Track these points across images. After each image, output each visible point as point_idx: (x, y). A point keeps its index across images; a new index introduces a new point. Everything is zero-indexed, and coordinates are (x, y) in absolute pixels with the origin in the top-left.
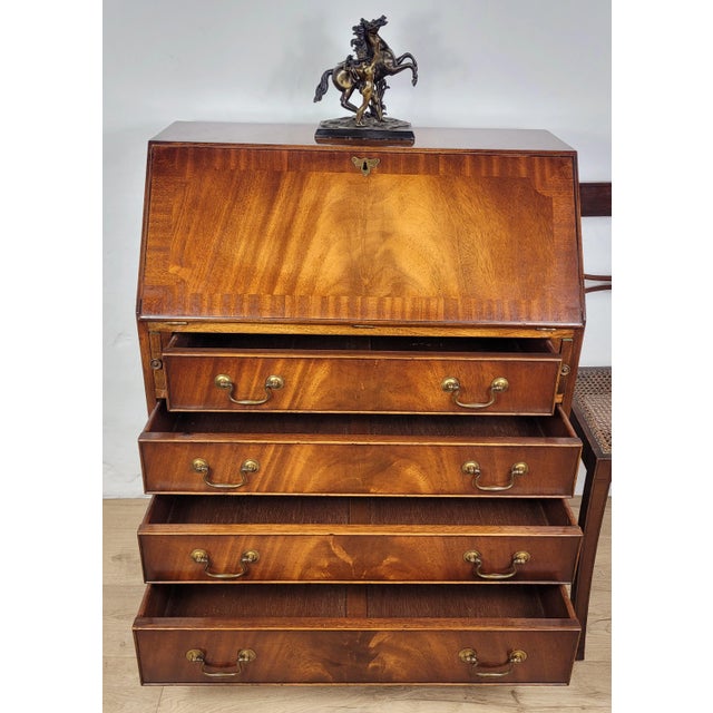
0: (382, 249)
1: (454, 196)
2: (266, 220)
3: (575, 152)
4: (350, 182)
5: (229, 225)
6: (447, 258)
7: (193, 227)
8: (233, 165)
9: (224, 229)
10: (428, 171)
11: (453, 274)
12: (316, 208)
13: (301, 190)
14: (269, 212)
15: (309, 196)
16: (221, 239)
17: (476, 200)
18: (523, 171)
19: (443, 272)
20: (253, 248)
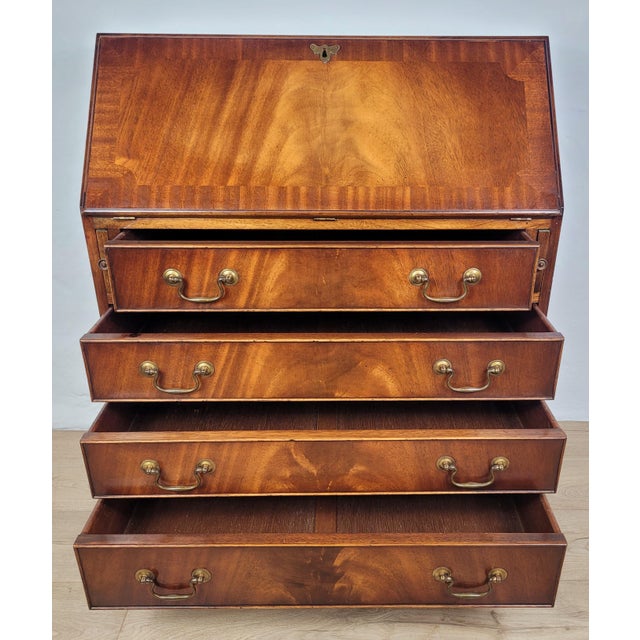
0: (343, 137)
1: (419, 82)
2: (219, 110)
3: (547, 37)
4: (308, 70)
5: (180, 115)
6: (413, 146)
7: (141, 117)
8: (184, 54)
9: (174, 120)
10: (391, 57)
11: (420, 161)
12: (272, 97)
13: (256, 79)
14: (223, 101)
15: (265, 84)
16: (171, 129)
17: (443, 86)
18: (492, 55)
19: (409, 160)
20: (205, 138)
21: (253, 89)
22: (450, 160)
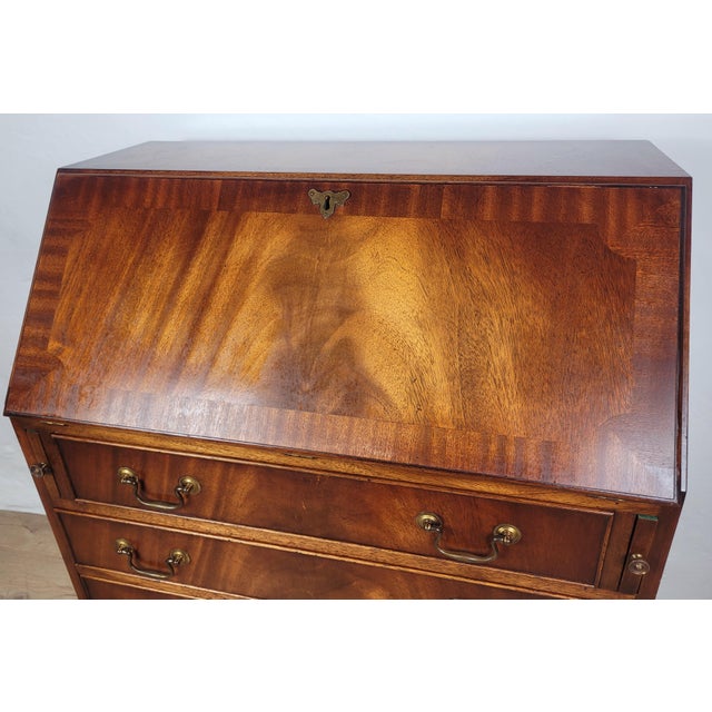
0: (337, 336)
1: (459, 252)
2: (178, 284)
3: (690, 179)
4: (302, 228)
5: (131, 287)
6: (438, 358)
7: (86, 289)
8: (148, 200)
9: (123, 293)
10: (422, 212)
11: (445, 385)
12: (249, 265)
13: (231, 240)
14: (184, 271)
15: (242, 248)
16: (117, 307)
17: (498, 261)
18: (586, 212)
19: (428, 378)
20: (155, 323)
21: (225, 255)
22: (493, 387)
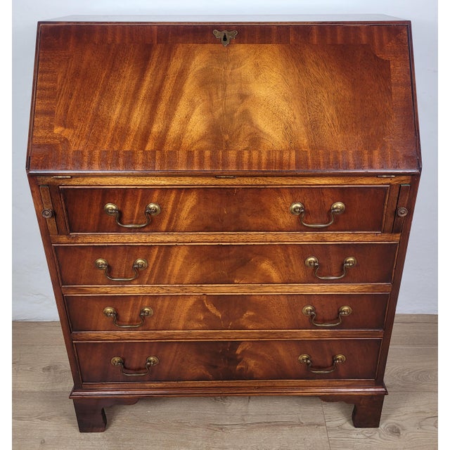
0: (240, 109)
1: (303, 61)
2: (138, 87)
3: (410, 22)
4: (211, 52)
5: (107, 92)
6: (298, 116)
7: (75, 93)
8: (109, 39)
9: (102, 95)
10: (279, 41)
11: (303, 129)
12: (182, 75)
13: (169, 60)
14: (141, 79)
15: (176, 64)
16: (99, 104)
17: (323, 64)
18: (364, 38)
19: (294, 128)
20: (127, 110)
21: (166, 69)
22: (328, 127)
